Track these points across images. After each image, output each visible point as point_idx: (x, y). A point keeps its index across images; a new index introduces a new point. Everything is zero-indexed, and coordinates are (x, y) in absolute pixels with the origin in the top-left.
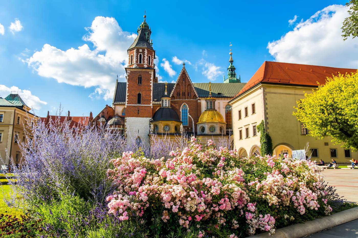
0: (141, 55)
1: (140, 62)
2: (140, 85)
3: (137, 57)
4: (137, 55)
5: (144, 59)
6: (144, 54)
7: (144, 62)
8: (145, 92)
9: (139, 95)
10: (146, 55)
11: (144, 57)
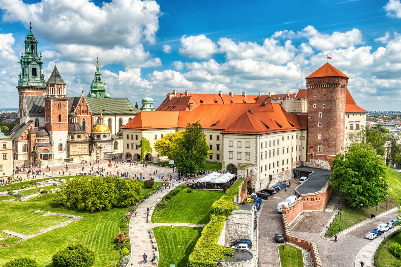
0: (59, 89)
1: (59, 94)
2: (60, 110)
3: (57, 90)
4: (57, 89)
5: (61, 92)
6: (61, 88)
7: (62, 94)
8: (63, 114)
9: (60, 116)
10: (63, 89)
11: (62, 90)
